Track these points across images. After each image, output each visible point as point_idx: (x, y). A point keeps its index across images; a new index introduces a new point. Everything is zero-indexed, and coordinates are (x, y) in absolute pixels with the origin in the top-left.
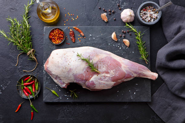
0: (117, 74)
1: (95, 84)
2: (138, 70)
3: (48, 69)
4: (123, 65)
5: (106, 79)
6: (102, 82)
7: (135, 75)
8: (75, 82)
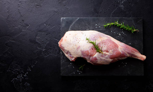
0: (115, 54)
1: (97, 60)
2: (130, 51)
3: (62, 45)
4: (119, 47)
5: (106, 57)
6: (103, 58)
7: (128, 55)
8: (82, 56)
